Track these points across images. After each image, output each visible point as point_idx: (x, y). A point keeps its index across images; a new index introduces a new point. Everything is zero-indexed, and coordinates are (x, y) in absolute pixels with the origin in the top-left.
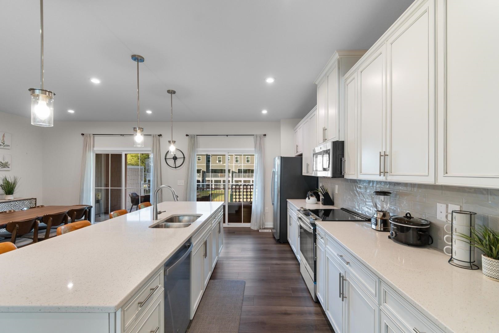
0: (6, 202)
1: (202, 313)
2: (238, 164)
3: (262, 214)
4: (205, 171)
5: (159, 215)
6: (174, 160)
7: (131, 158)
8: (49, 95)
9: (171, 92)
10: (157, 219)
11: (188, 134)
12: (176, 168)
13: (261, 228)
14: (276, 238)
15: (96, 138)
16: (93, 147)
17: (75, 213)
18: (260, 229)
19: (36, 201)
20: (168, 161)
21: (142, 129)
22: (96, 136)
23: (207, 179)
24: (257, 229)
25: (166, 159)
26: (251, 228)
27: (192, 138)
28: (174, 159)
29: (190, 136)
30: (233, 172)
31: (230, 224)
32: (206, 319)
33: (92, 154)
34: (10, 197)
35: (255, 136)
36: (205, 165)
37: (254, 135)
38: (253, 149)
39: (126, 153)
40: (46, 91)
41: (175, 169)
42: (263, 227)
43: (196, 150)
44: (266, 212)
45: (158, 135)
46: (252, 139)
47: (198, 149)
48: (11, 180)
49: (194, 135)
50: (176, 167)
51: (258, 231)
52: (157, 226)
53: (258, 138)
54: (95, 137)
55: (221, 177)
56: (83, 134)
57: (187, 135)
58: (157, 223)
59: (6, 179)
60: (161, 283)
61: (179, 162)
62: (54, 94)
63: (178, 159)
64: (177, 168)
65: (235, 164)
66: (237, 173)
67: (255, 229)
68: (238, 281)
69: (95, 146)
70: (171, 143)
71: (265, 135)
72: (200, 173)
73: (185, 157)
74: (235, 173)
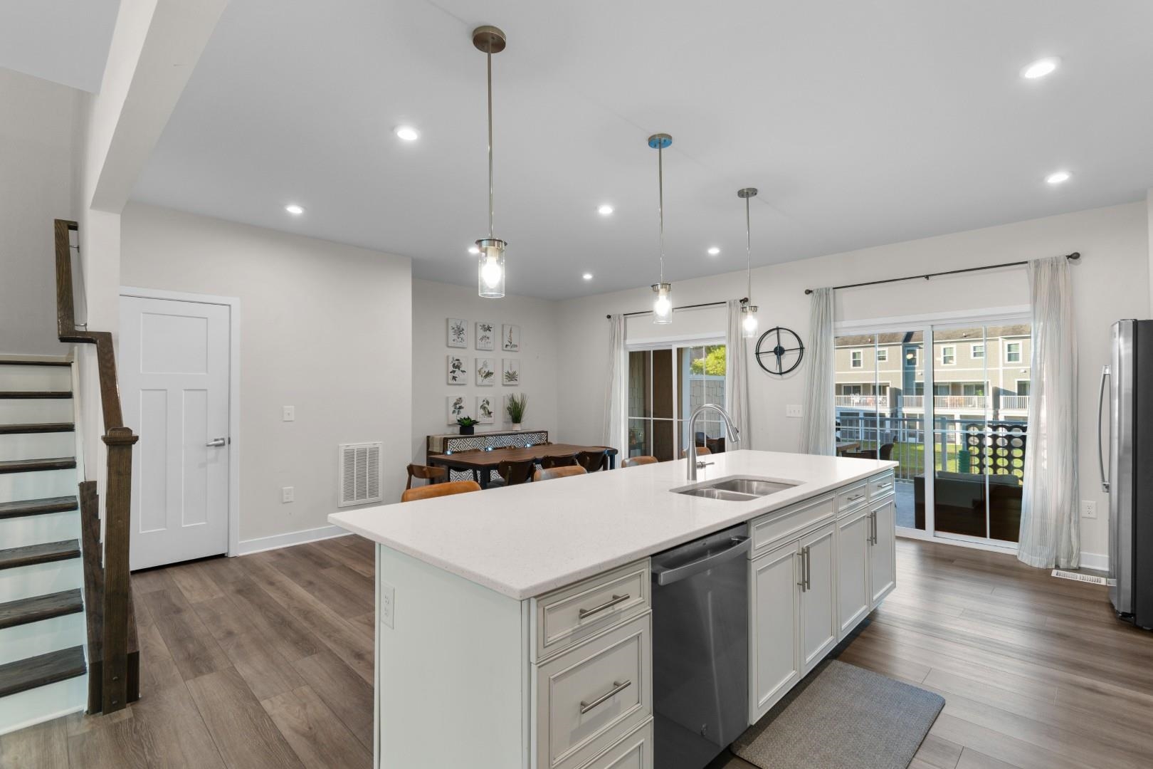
0: (512, 434)
1: (789, 727)
2: (1020, 365)
3: (1066, 519)
4: (901, 388)
5: (699, 471)
6: (776, 356)
7: (716, 361)
8: (498, 246)
9: (747, 193)
10: (694, 477)
11: (810, 289)
12: (781, 373)
13: (1061, 567)
14: (1116, 608)
15: (630, 320)
16: (625, 338)
17: (588, 458)
18: (1057, 567)
19: (547, 436)
20: (763, 358)
21: (666, 285)
22: (630, 317)
23: (906, 410)
24: (1042, 566)
25: (757, 354)
26: (1019, 559)
27: (820, 296)
28: (776, 354)
29: (815, 292)
30: (997, 393)
31: (940, 533)
32: (795, 743)
33: (622, 352)
34: (517, 428)
35: (1032, 265)
36: (901, 371)
37: (1026, 262)
38: (1027, 307)
39: (680, 346)
40: (495, 240)
41: (779, 376)
42: (1069, 562)
43: (832, 327)
44: (1084, 513)
45: (741, 301)
46: (1021, 277)
47: (838, 324)
48: (518, 399)
49: (827, 290)
50: (783, 371)
51: (1048, 571)
52: (693, 492)
53: (1046, 272)
54: (628, 320)
55: (953, 405)
56: (609, 317)
57: (808, 292)
58: (693, 485)
59: (514, 401)
60: (642, 595)
61: (789, 360)
62: (506, 244)
63: (786, 353)
64: (784, 376)
65: (1004, 365)
66: (1014, 394)
67: (1036, 565)
68: (922, 690)
69: (628, 337)
70: (746, 312)
71: (1075, 256)
72: (885, 393)
73: (805, 345)
74: (1006, 393)
